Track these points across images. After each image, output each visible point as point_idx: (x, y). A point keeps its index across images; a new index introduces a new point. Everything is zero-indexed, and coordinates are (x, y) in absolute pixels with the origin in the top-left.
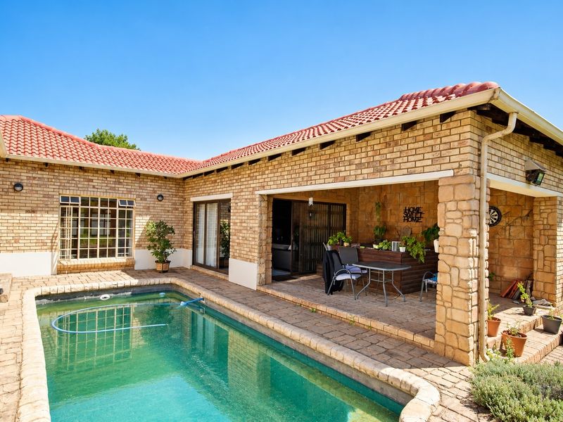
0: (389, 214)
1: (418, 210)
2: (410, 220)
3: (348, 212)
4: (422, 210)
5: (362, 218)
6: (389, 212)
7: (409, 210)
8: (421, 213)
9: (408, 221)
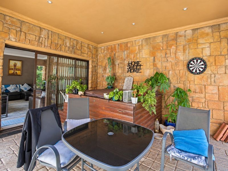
0: (117, 67)
1: (138, 64)
2: (132, 71)
3: (90, 66)
4: (140, 63)
5: (100, 71)
6: (117, 65)
7: (131, 63)
8: (140, 65)
9: (131, 72)
